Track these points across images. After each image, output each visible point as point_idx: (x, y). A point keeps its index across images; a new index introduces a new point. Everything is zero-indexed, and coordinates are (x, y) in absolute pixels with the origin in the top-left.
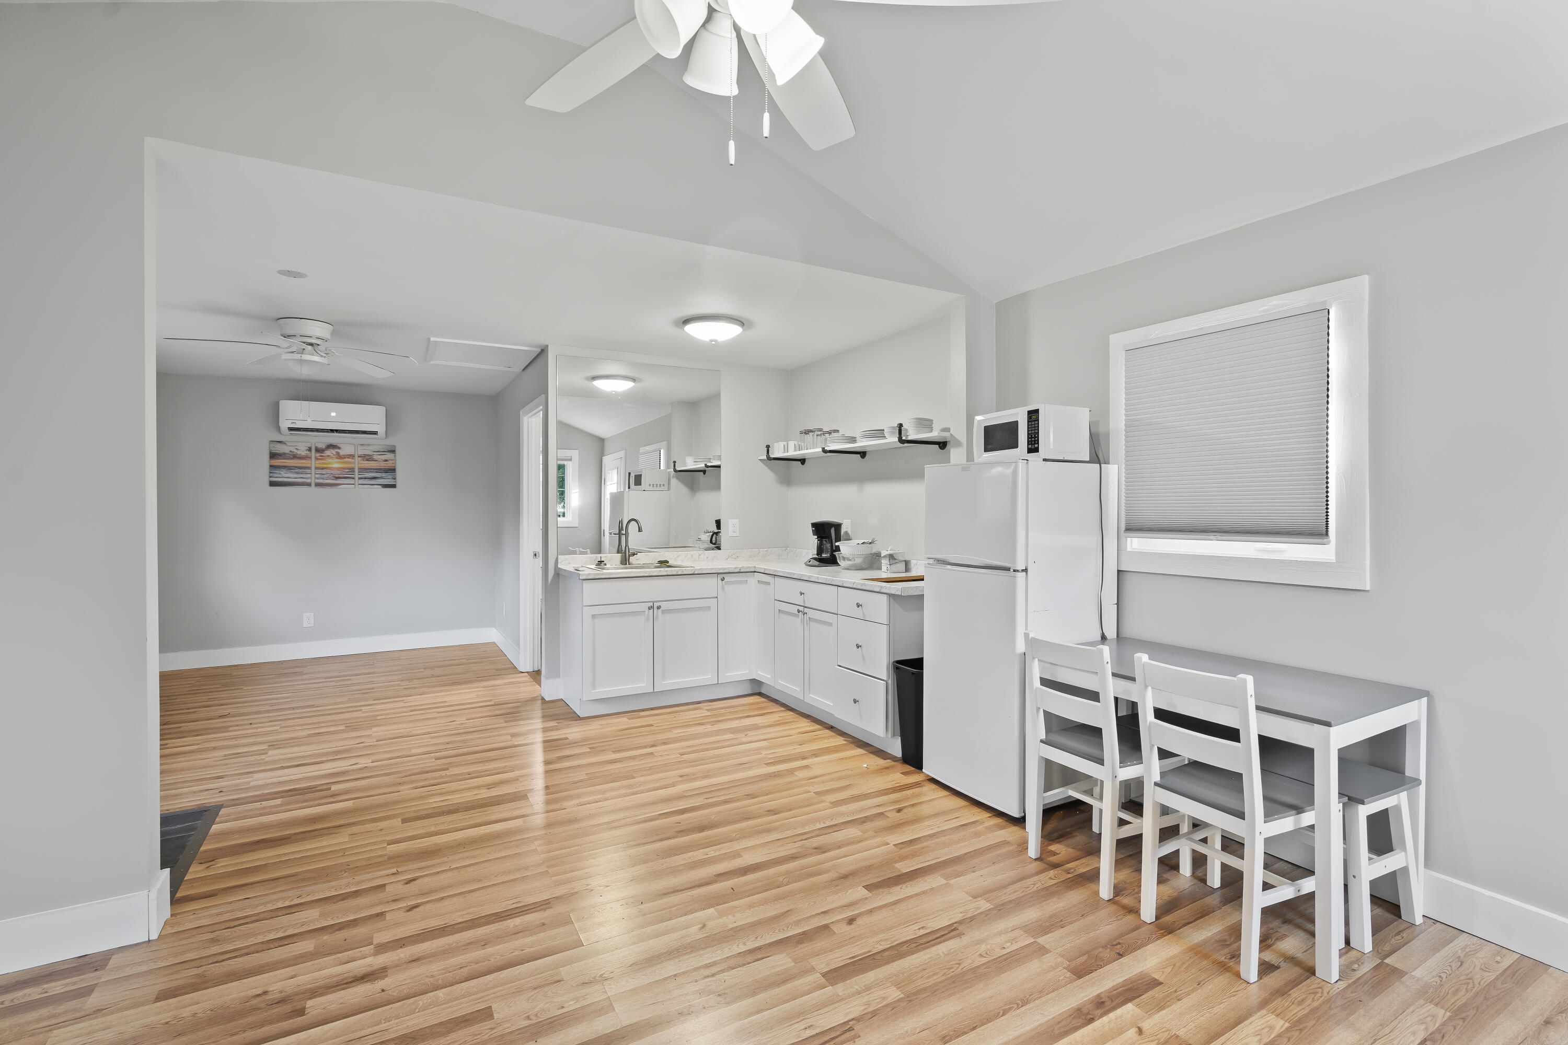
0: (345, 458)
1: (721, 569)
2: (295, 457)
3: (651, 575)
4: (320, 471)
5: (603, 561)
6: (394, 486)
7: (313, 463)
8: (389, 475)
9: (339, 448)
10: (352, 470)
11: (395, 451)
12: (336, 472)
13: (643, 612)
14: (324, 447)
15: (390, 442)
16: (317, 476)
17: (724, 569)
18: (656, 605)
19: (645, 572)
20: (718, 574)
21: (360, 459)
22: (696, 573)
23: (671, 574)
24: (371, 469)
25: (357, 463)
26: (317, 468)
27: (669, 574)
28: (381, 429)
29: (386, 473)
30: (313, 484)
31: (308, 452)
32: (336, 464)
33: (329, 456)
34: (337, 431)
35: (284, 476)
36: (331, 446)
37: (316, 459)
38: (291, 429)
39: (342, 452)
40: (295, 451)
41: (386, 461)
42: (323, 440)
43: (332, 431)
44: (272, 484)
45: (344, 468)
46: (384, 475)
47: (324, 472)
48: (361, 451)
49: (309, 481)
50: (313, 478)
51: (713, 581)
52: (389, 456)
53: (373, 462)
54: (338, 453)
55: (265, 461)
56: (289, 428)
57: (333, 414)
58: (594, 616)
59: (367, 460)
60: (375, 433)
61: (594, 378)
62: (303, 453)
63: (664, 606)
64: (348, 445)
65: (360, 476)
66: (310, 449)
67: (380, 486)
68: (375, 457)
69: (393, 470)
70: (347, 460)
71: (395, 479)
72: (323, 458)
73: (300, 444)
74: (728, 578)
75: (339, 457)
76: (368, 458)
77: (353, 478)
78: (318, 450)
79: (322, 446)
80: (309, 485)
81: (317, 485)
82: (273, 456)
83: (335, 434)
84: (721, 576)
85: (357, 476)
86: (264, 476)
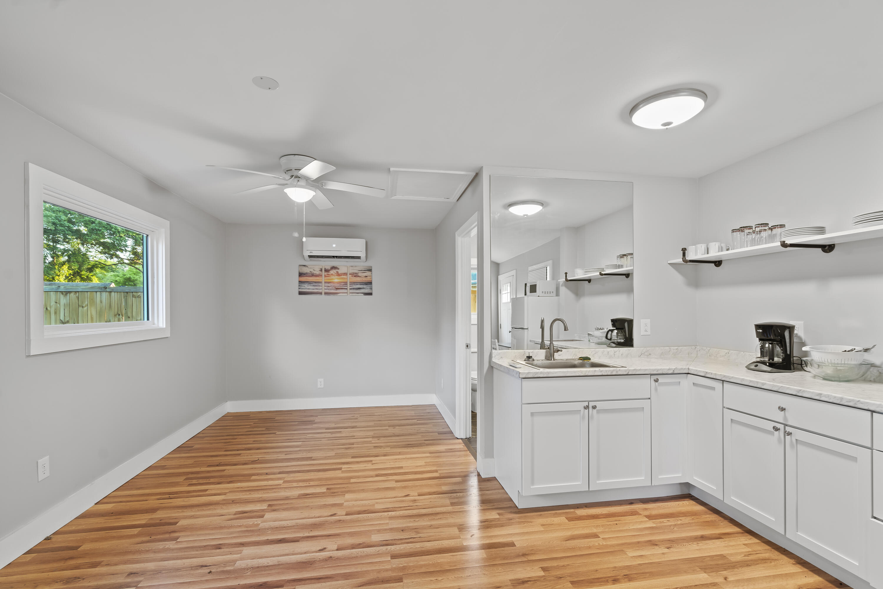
0: (341, 275)
1: (655, 370)
2: (313, 275)
3: (586, 374)
4: (327, 285)
5: (532, 357)
6: (371, 294)
7: (323, 279)
8: (368, 287)
9: (338, 269)
10: (346, 283)
11: (371, 270)
12: (337, 285)
13: (578, 412)
14: (329, 268)
15: (368, 264)
16: (325, 287)
17: (658, 370)
18: (591, 404)
19: (582, 372)
20: (651, 375)
21: (350, 276)
22: (630, 373)
23: (606, 374)
24: (357, 282)
25: (350, 279)
26: (325, 282)
27: (604, 374)
28: (363, 255)
29: (366, 285)
30: (323, 293)
31: (320, 272)
32: (336, 280)
33: (332, 274)
34: (336, 257)
35: (307, 288)
36: (333, 268)
37: (325, 276)
38: (310, 257)
39: (340, 272)
40: (313, 271)
41: (366, 277)
42: (328, 263)
43: (334, 257)
44: (301, 293)
45: (341, 282)
46: (365, 286)
47: (329, 285)
48: (351, 271)
49: (321, 291)
50: (323, 289)
51: (647, 382)
52: (368, 273)
53: (358, 278)
54: (337, 272)
55: (296, 279)
56: (309, 256)
57: (334, 246)
58: (532, 414)
59: (355, 277)
60: (359, 258)
61: (511, 205)
62: (317, 272)
63: (599, 405)
64: (344, 266)
65: (350, 287)
66: (321, 270)
67: (362, 294)
68: (360, 274)
69: (370, 283)
70: (342, 276)
71: (372, 289)
72: (328, 276)
73: (316, 266)
74: (661, 379)
75: (338, 275)
76: (355, 275)
77: (347, 289)
78: (326, 271)
79: (328, 268)
80: (321, 293)
81: (326, 293)
82: (301, 275)
83: (335, 259)
84: (655, 377)
85: (349, 287)
86: (296, 288)
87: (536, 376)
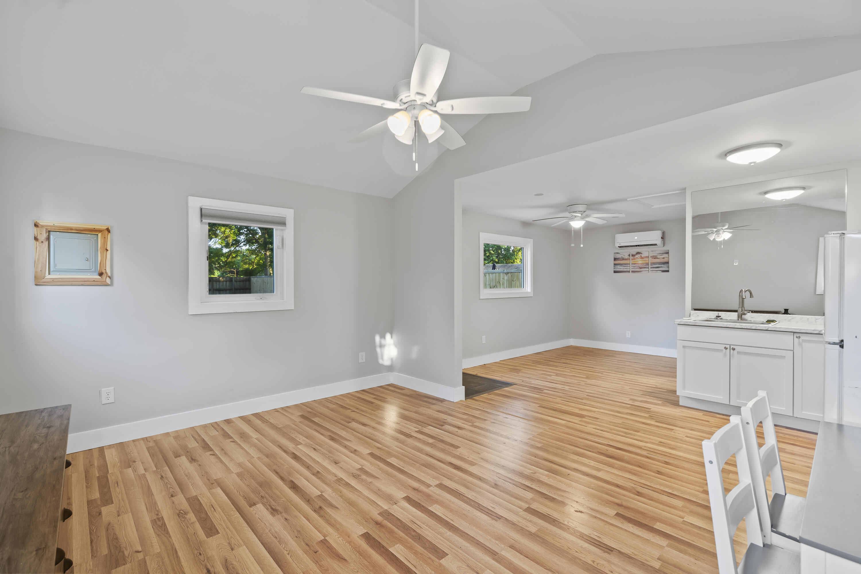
0: (644, 258)
1: (797, 329)
2: (623, 259)
3: (727, 326)
4: (633, 265)
5: (720, 316)
6: (668, 271)
8: (666, 266)
9: (642, 254)
10: (648, 264)
11: (668, 253)
12: (641, 266)
13: (720, 351)
14: (635, 254)
15: (666, 248)
16: (632, 267)
17: (801, 330)
18: (732, 347)
19: (724, 324)
20: (794, 333)
21: (651, 258)
22: (769, 329)
23: (745, 328)
24: (656, 263)
25: (651, 260)
26: (632, 264)
27: (743, 328)
28: (659, 242)
29: (664, 264)
30: (631, 271)
31: (629, 257)
32: (640, 261)
33: (637, 258)
34: (639, 246)
35: (619, 268)
36: (638, 253)
37: (632, 259)
38: (620, 247)
39: (643, 256)
40: (623, 256)
41: (664, 258)
42: (634, 250)
43: (637, 246)
44: (615, 272)
45: (644, 263)
46: (662, 265)
47: (635, 265)
48: (651, 254)
49: (629, 270)
50: (631, 269)
51: (790, 337)
52: (666, 256)
53: (657, 259)
54: (641, 256)
55: (612, 262)
56: (619, 247)
57: (636, 238)
58: (684, 347)
59: (654, 259)
60: (656, 245)
62: (626, 257)
63: (738, 349)
64: (645, 252)
65: (651, 267)
66: (629, 255)
67: (661, 272)
68: (658, 257)
69: (668, 263)
70: (645, 259)
71: (669, 267)
72: (634, 259)
73: (625, 253)
74: (803, 337)
75: (642, 258)
76: (655, 257)
77: (648, 268)
78: (633, 255)
79: (635, 253)
80: (629, 272)
81: (632, 272)
82: (615, 259)
83: (638, 247)
84: (798, 335)
85: (650, 267)
86: (612, 268)
87: (686, 324)
